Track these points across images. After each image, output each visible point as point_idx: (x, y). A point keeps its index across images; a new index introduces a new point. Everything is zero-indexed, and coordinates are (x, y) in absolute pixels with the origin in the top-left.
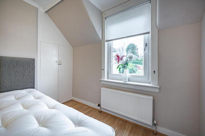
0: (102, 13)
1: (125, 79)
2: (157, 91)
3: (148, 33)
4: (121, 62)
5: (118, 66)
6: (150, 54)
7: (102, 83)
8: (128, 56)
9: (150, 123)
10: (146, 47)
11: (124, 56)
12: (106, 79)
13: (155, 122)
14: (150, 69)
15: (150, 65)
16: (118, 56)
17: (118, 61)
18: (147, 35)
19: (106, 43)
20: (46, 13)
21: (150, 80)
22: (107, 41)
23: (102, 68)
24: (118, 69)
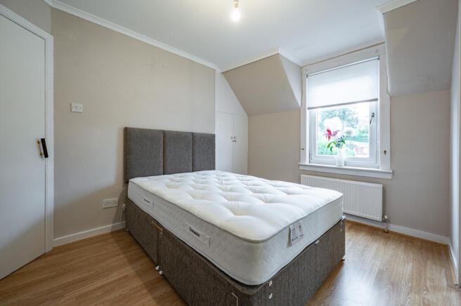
0: (302, 68)
1: (340, 162)
2: (389, 177)
3: (376, 100)
4: (333, 139)
5: (329, 145)
6: (379, 128)
7: (301, 168)
8: (344, 131)
9: (379, 218)
10: (373, 119)
11: (339, 131)
12: (307, 163)
13: (386, 217)
14: (379, 149)
15: (379, 142)
16: (328, 131)
17: (329, 138)
18: (374, 102)
19: (308, 111)
20: (222, 75)
21: (379, 164)
22: (309, 108)
23: (302, 147)
24: (329, 148)
